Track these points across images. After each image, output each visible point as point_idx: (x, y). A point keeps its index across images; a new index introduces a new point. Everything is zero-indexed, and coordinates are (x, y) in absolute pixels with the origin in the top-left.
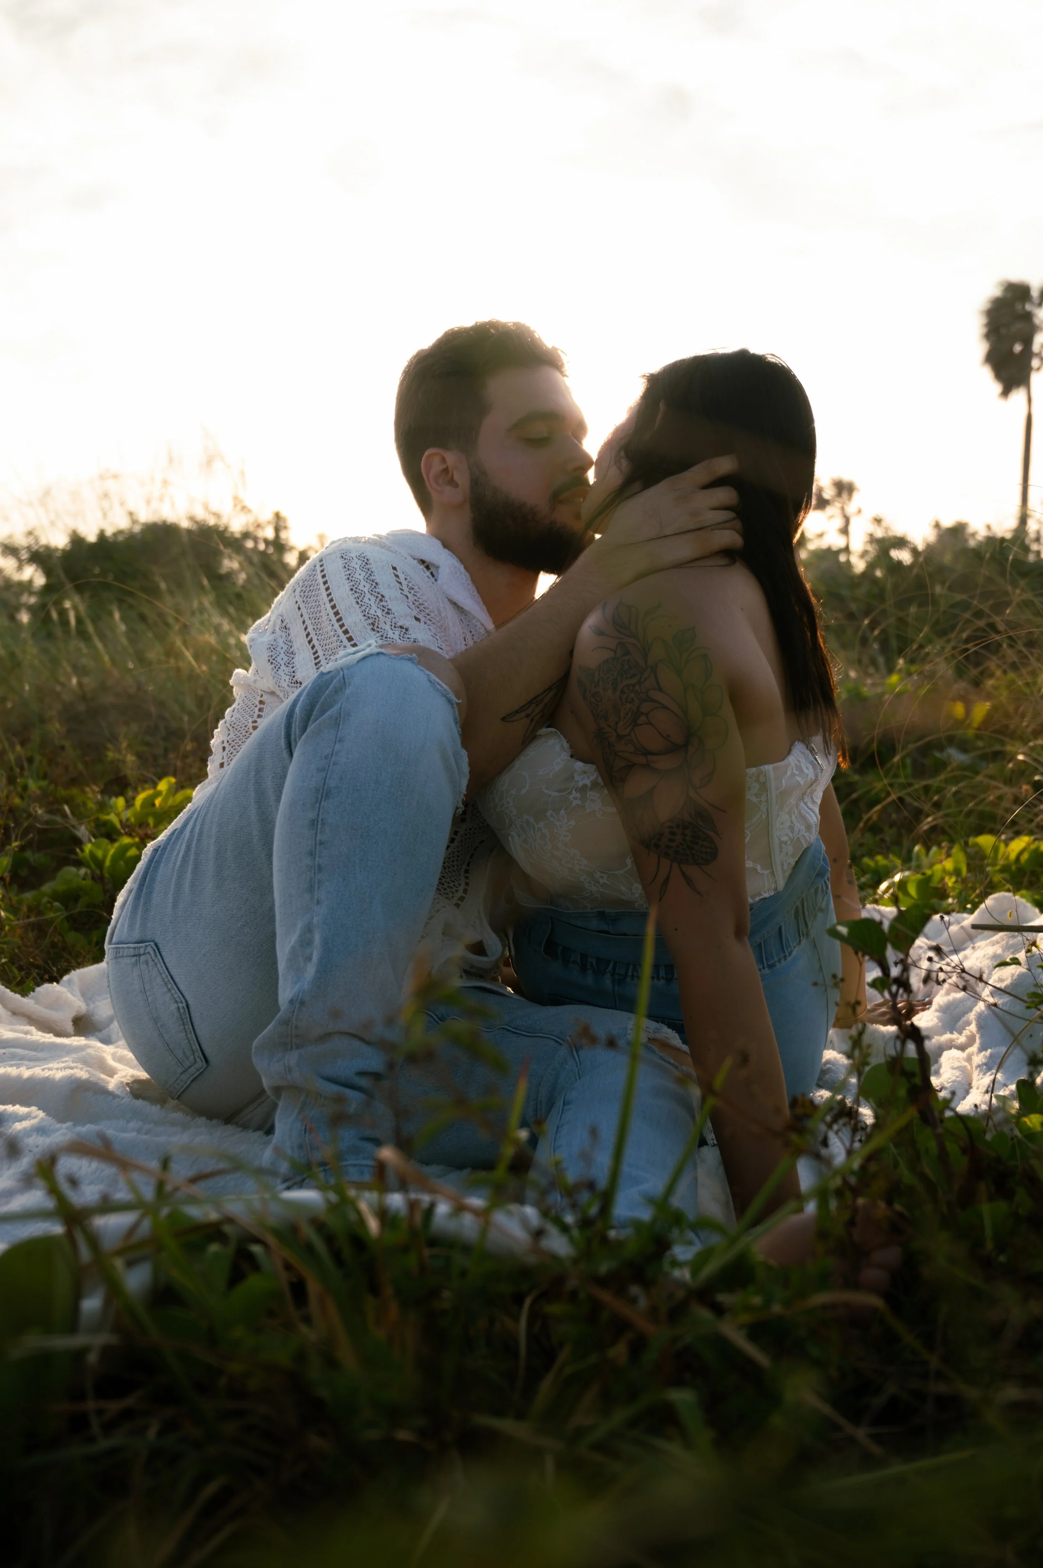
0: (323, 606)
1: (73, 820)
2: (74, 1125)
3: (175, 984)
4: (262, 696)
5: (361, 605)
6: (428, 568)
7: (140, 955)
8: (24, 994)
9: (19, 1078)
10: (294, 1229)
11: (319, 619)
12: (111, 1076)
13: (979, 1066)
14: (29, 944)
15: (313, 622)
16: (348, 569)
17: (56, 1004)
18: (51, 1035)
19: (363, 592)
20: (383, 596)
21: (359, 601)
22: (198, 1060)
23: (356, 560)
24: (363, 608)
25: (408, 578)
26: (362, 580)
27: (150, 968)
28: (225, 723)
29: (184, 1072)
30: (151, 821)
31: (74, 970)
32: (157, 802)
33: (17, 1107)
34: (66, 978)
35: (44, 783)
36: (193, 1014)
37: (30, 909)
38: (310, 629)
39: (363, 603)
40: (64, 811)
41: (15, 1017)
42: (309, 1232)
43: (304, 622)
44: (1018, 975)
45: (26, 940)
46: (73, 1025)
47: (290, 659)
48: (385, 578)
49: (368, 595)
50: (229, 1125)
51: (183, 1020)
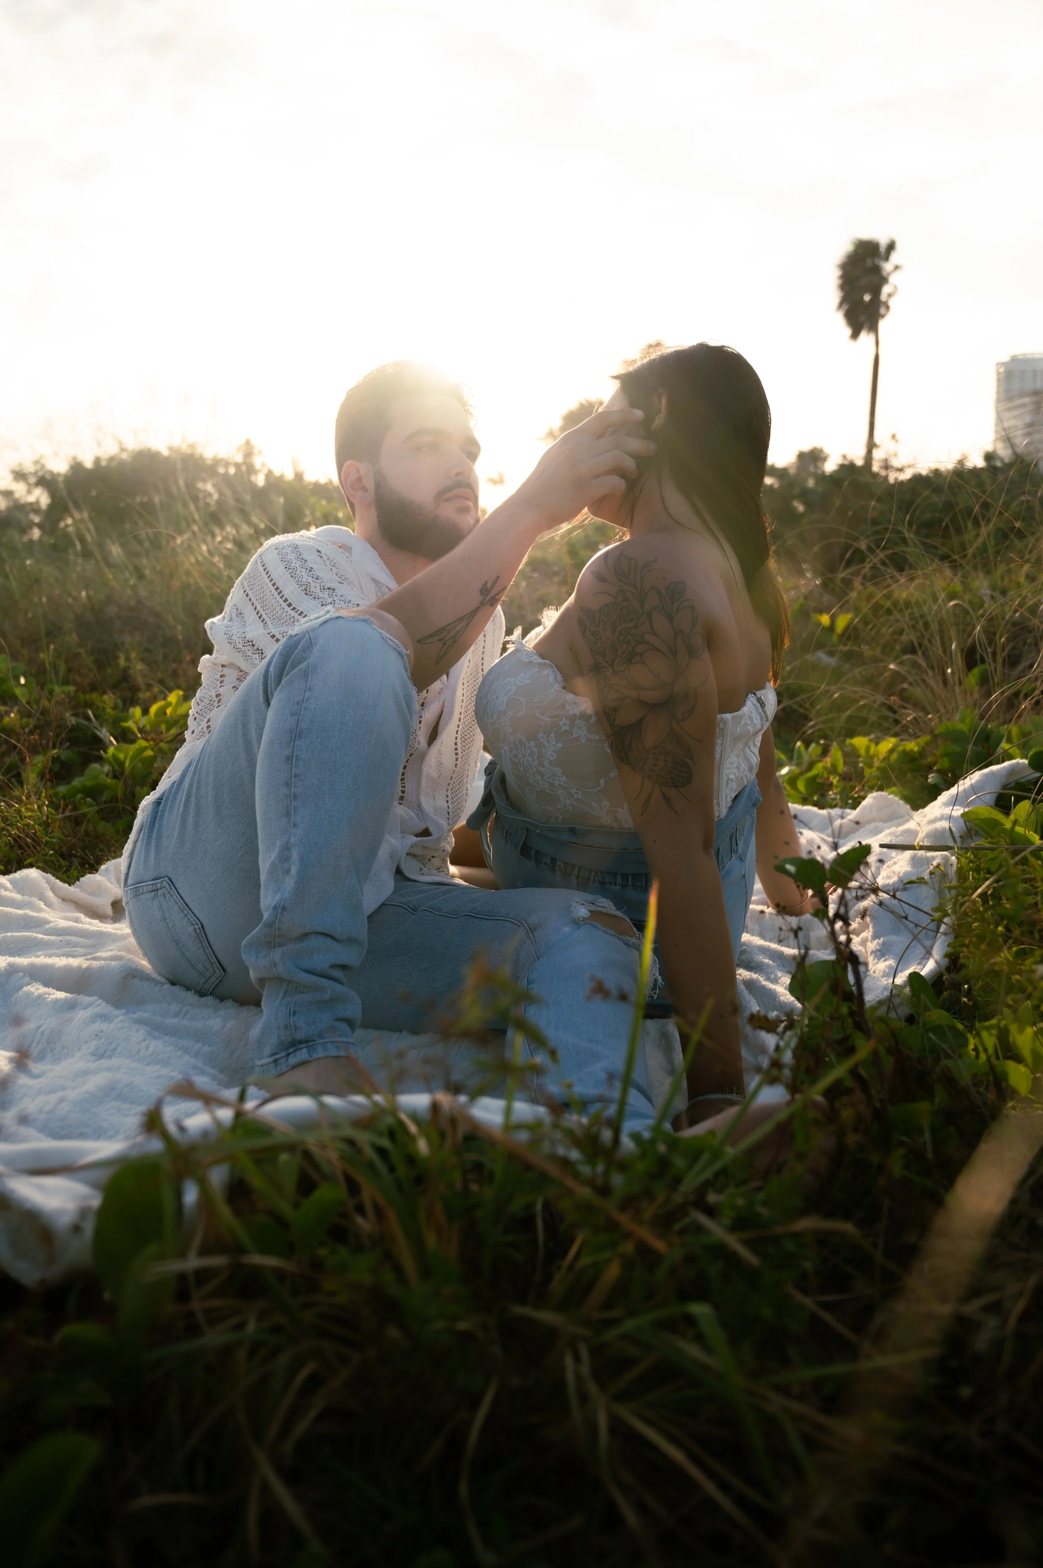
0: (265, 587)
1: (95, 723)
3: (190, 910)
7: (157, 889)
8: (71, 883)
13: (872, 952)
17: (97, 891)
18: (98, 922)
19: (295, 568)
21: (293, 575)
22: (217, 970)
25: (330, 558)
26: (293, 560)
27: (168, 899)
29: (206, 982)
30: (163, 728)
31: (108, 860)
32: (169, 711)
34: (102, 867)
37: (66, 805)
39: (296, 576)
40: (88, 714)
41: (64, 903)
44: (904, 874)
45: (66, 832)
46: (112, 910)
48: (312, 557)
49: (300, 569)
51: (200, 940)
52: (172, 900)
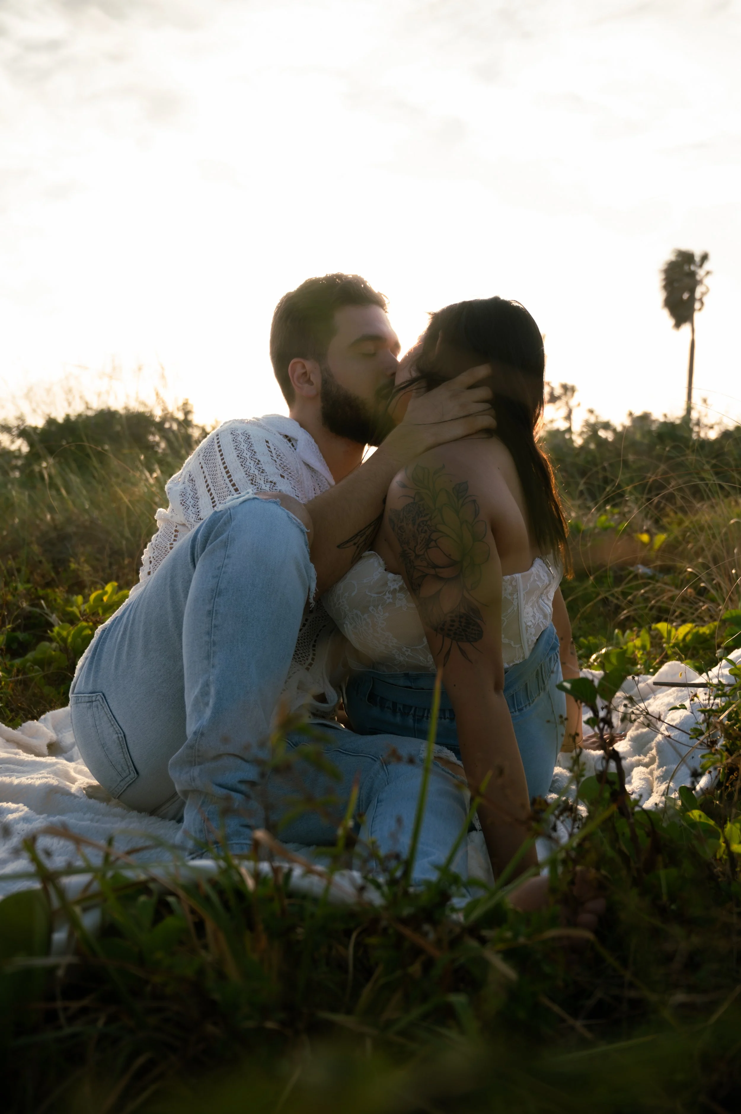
0: (218, 467)
1: (47, 611)
2: (48, 816)
3: (116, 721)
4: (176, 527)
5: (244, 467)
6: (290, 440)
7: (92, 702)
8: (14, 728)
9: (11, 784)
10: (197, 886)
11: (215, 475)
12: (73, 783)
13: (657, 778)
14: (17, 694)
15: (211, 477)
16: (236, 442)
17: (35, 735)
18: (33, 755)
19: (245, 458)
20: (259, 461)
21: (243, 464)
22: (132, 772)
23: (241, 436)
24: (246, 469)
25: (276, 448)
26: (245, 450)
27: (100, 710)
28: (152, 544)
29: (122, 780)
30: (100, 612)
31: (49, 712)
32: (105, 598)
33: (10, 803)
34: (43, 717)
35: (29, 586)
36: (128, 742)
37: (18, 671)
38: (209, 482)
39: (246, 466)
40: (41, 604)
41: (8, 743)
42: (207, 888)
43: (205, 477)
44: (684, 717)
45: (15, 691)
46: (48, 749)
47: (196, 502)
48: (260, 449)
49: (249, 460)
50: (153, 817)
51: (121, 745)
52: (103, 711)
